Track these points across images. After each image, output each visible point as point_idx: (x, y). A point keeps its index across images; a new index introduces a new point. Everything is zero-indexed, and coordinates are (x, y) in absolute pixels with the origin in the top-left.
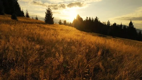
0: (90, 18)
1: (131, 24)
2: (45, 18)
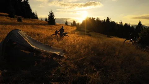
0: (97, 18)
1: (140, 23)
2: (48, 20)
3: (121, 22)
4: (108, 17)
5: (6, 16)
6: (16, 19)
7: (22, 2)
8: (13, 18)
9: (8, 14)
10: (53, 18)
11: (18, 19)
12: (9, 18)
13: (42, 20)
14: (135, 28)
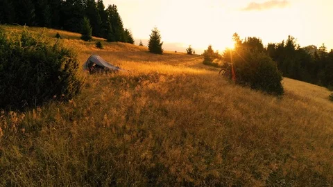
2: (150, 44)
5: (78, 38)
6: (92, 44)
7: (105, 9)
8: (88, 42)
9: (80, 35)
10: (159, 41)
11: (97, 44)
12: (83, 41)
13: (141, 45)
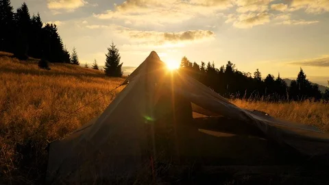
0: (209, 64)
1: (301, 75)
2: (106, 65)
3: (258, 73)
4: (229, 62)
7: (42, 27)
10: (118, 62)
14: (289, 85)
